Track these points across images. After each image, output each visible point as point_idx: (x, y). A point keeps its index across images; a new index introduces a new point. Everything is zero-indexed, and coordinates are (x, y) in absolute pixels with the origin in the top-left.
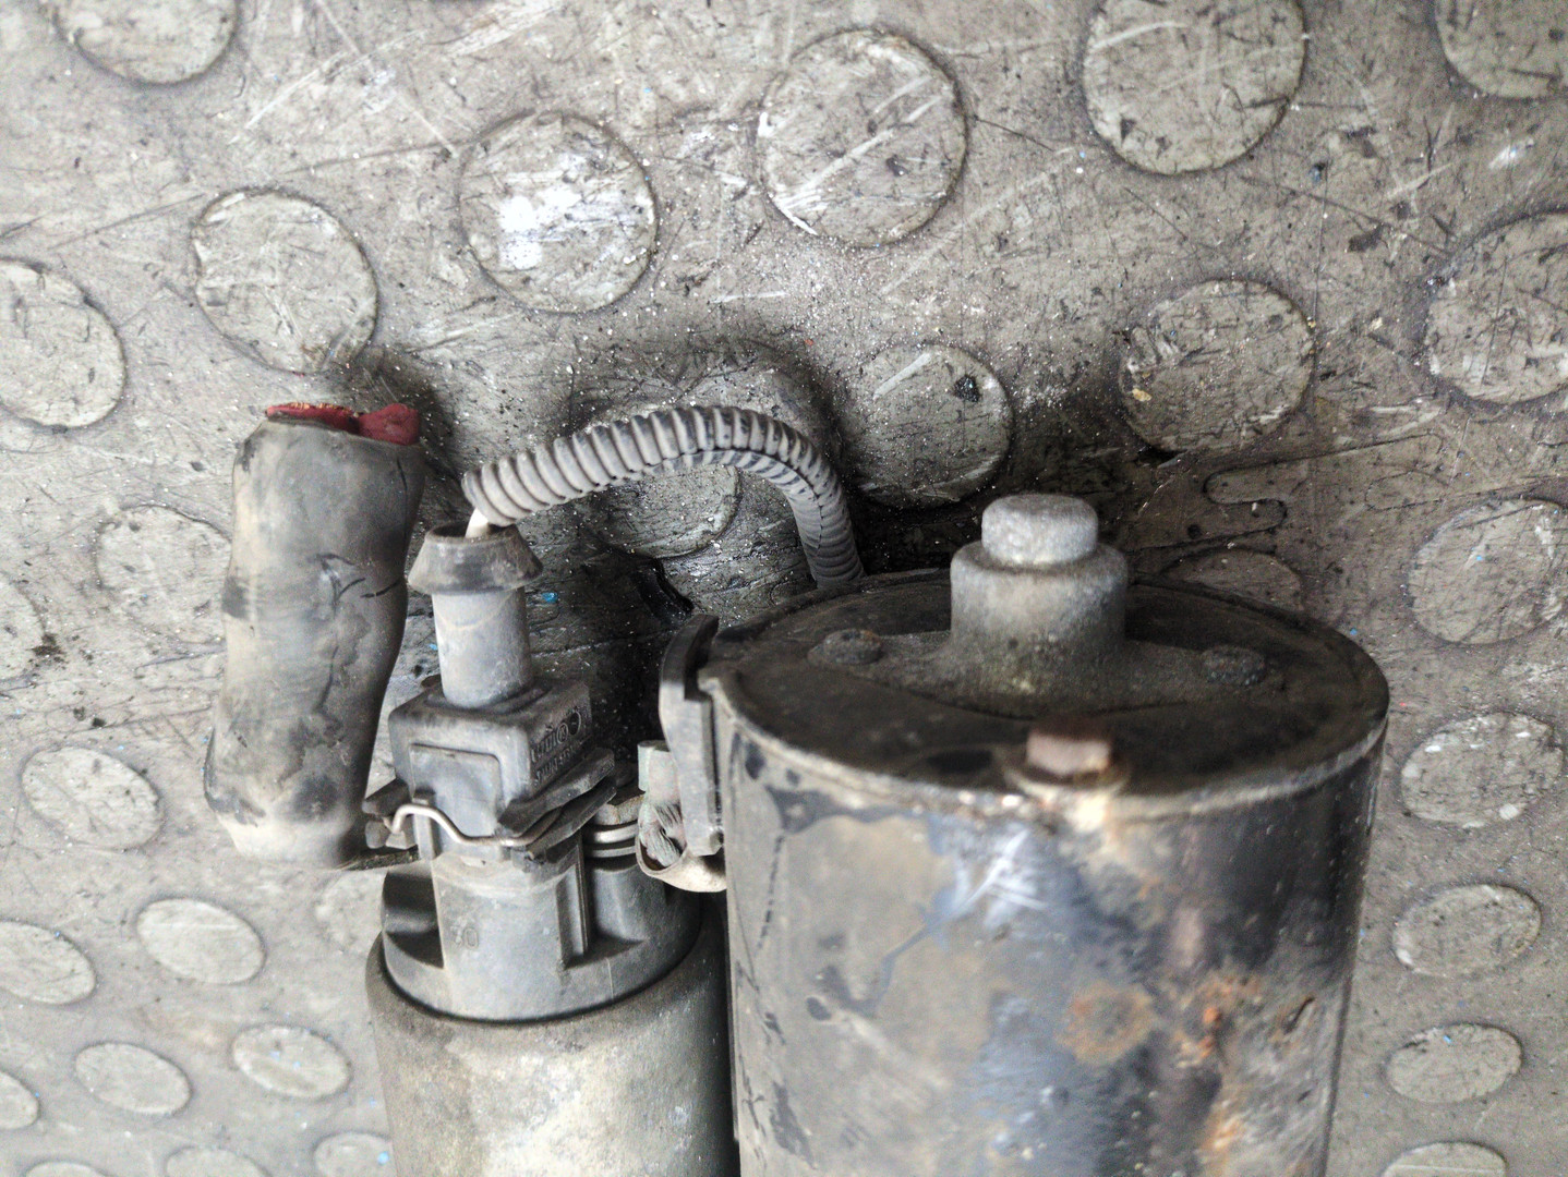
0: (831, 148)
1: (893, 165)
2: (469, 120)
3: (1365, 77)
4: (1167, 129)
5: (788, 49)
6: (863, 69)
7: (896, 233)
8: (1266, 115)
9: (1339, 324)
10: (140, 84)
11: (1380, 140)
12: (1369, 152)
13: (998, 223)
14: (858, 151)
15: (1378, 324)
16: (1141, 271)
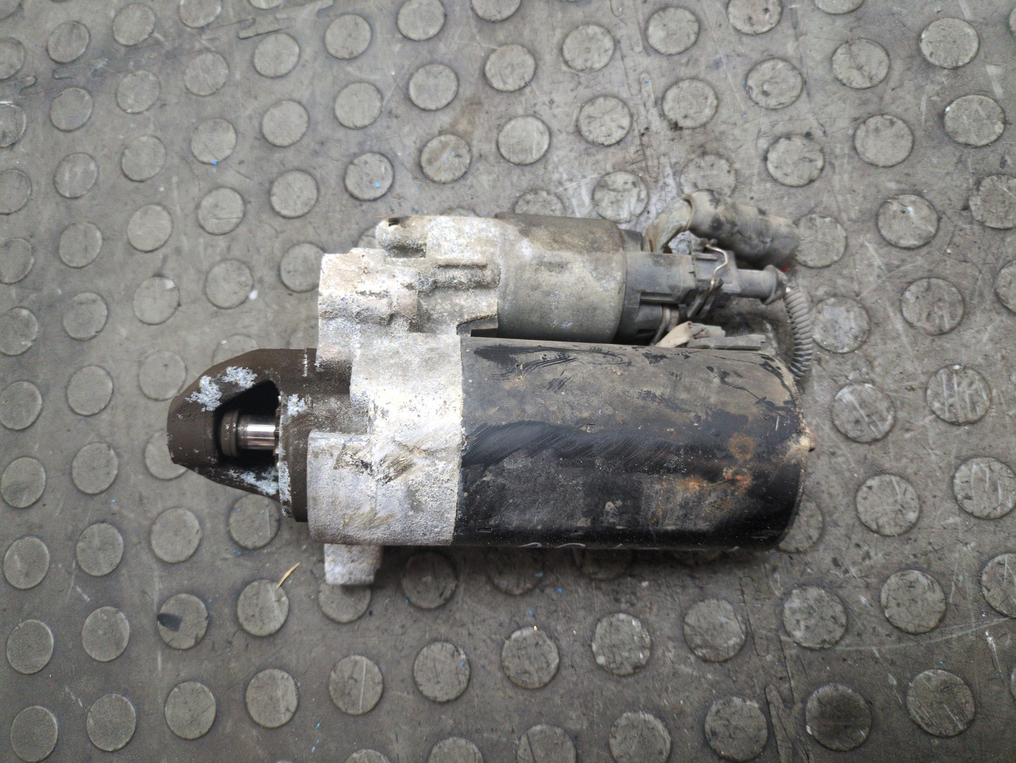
0: (863, 404)
1: (857, 422)
2: (868, 303)
3: (886, 554)
4: (870, 498)
5: (890, 394)
6: (885, 413)
7: (837, 423)
8: (874, 527)
9: (808, 558)
10: (877, 216)
11: (867, 562)
12: (864, 559)
13: (839, 452)
14: (862, 412)
15: (809, 570)
16: (825, 496)
